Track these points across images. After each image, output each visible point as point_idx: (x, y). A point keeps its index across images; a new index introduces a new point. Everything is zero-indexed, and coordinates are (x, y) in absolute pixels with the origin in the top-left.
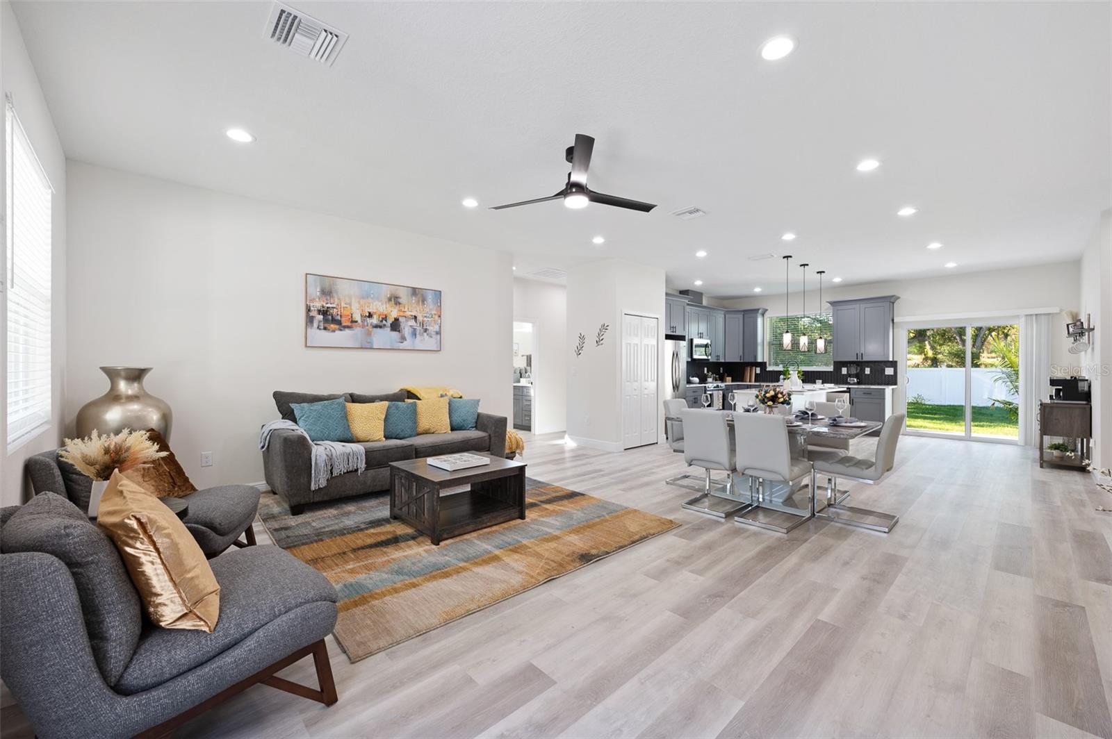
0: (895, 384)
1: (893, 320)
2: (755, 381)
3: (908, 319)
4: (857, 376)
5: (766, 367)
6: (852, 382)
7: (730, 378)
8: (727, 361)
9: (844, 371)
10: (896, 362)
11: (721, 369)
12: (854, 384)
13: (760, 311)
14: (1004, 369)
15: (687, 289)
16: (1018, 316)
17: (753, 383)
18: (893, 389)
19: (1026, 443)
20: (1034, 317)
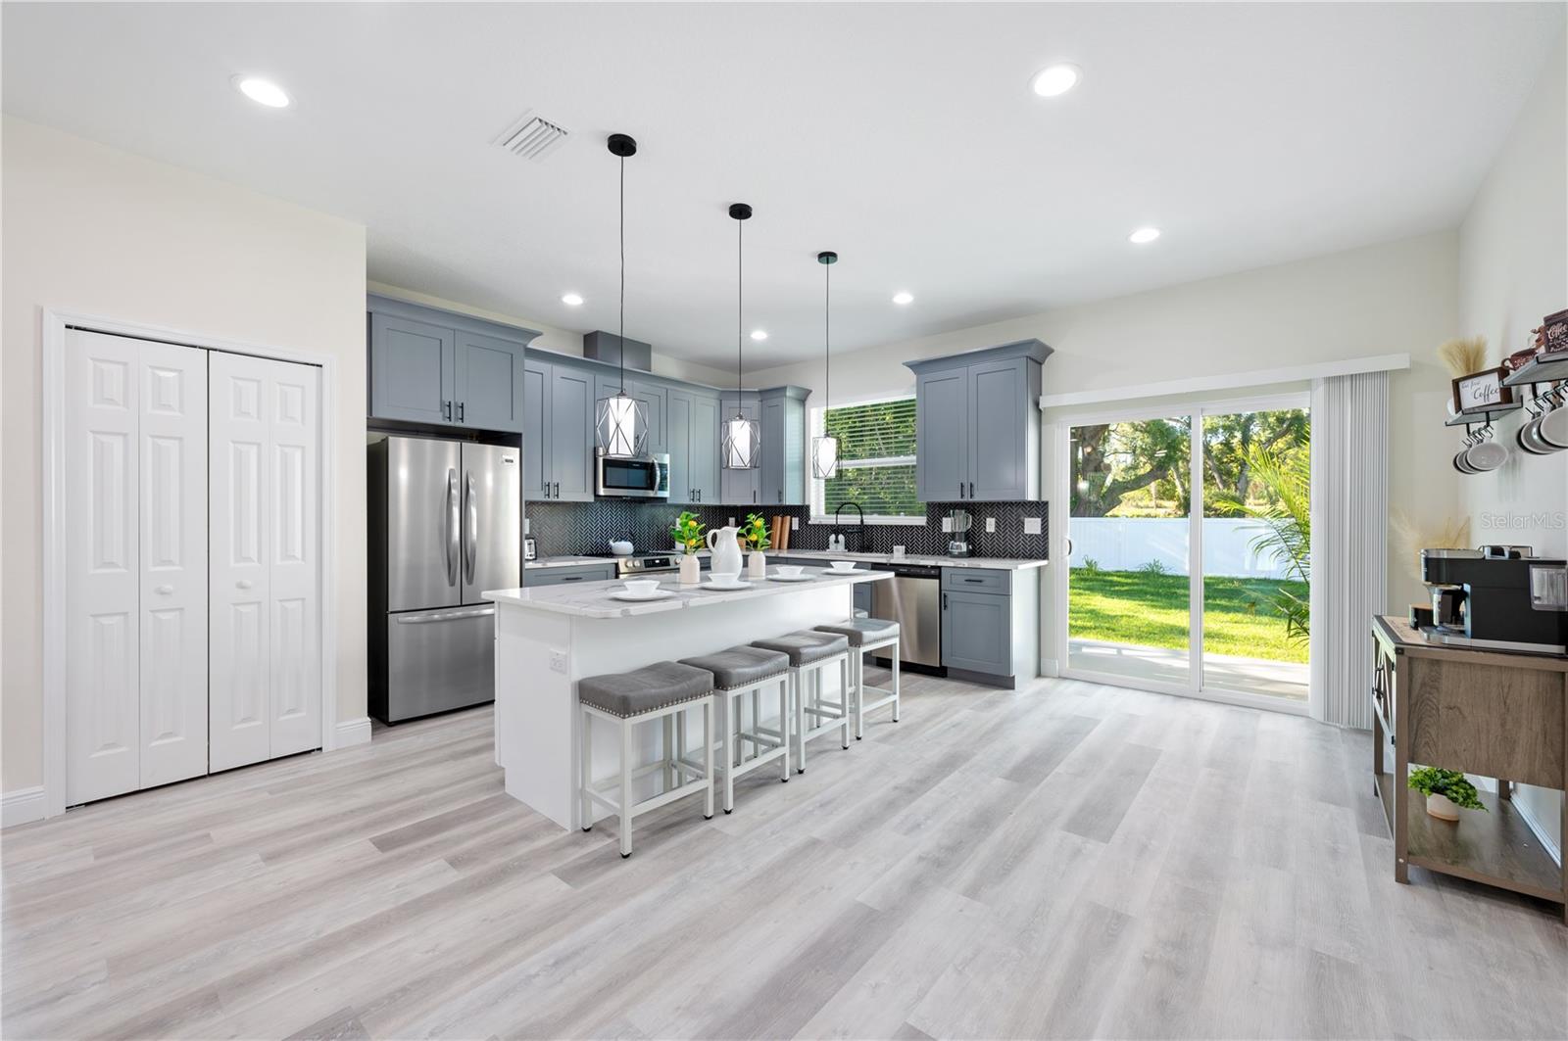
0: (1044, 555)
1: (1037, 404)
2: (791, 548)
3: (1068, 399)
4: (968, 537)
5: (808, 517)
6: (956, 552)
8: (725, 502)
9: (947, 525)
10: (1046, 504)
12: (961, 556)
13: (789, 393)
14: (1276, 522)
15: (595, 329)
16: (1309, 382)
17: (785, 554)
18: (1039, 569)
19: (1328, 715)
20: (1348, 384)
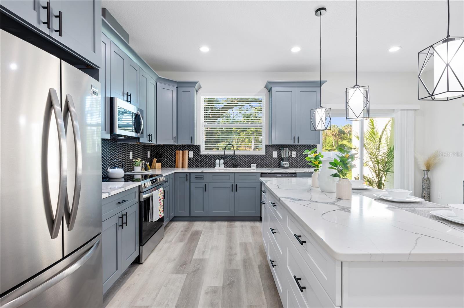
2: (189, 166)
5: (199, 151)
7: (159, 165)
8: (159, 143)
9: (275, 154)
11: (149, 152)
16: (394, 110)
